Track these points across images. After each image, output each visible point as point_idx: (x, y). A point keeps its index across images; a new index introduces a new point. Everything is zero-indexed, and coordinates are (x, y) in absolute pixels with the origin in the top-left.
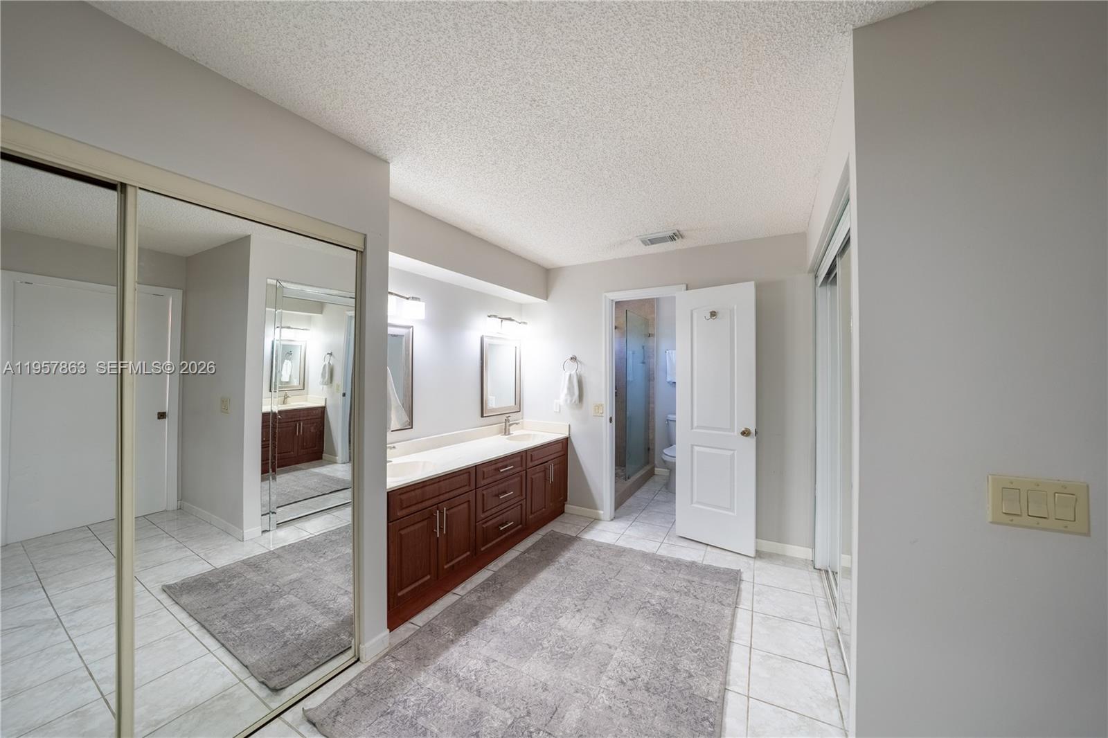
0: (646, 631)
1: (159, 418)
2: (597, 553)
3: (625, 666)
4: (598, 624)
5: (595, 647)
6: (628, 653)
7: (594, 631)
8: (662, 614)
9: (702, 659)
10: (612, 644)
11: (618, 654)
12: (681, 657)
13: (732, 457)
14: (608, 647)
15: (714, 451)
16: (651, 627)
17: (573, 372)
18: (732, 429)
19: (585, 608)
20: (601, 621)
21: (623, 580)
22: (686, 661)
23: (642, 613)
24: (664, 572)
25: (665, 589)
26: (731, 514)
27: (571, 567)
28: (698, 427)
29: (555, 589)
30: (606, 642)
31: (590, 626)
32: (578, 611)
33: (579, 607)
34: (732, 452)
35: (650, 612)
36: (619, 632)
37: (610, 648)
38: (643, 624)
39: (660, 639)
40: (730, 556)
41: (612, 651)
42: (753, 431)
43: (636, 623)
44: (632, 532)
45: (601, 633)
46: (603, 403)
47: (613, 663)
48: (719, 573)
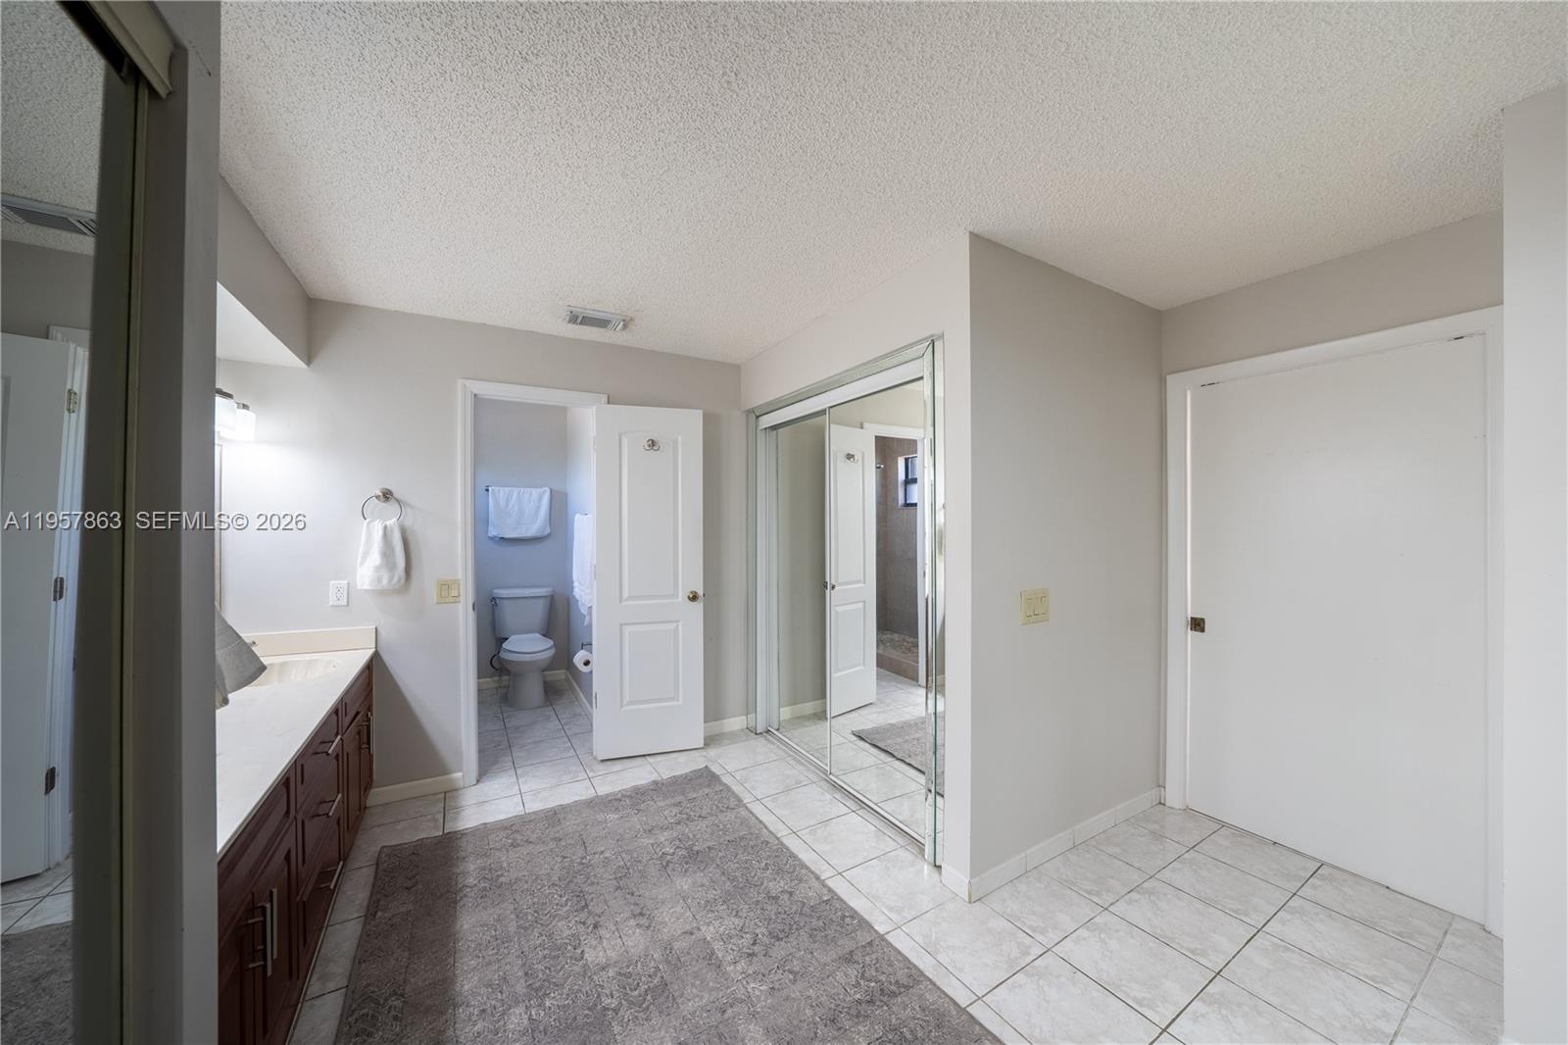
0: (703, 886)
1: (1203, 630)
2: (519, 837)
3: (731, 938)
4: (644, 921)
5: (676, 947)
6: (716, 923)
7: (649, 932)
8: (694, 858)
9: (779, 871)
10: (688, 928)
11: (708, 932)
12: (762, 884)
13: (676, 630)
14: (687, 936)
15: (652, 627)
16: (700, 877)
17: (391, 522)
18: (675, 595)
19: (600, 917)
20: (641, 914)
21: (603, 848)
22: (771, 884)
23: (673, 870)
24: (639, 810)
25: (663, 829)
26: (675, 703)
27: (502, 879)
28: (630, 598)
29: (519, 927)
30: (679, 932)
31: (638, 931)
32: (596, 926)
33: (590, 921)
34: (675, 625)
35: (680, 865)
36: (678, 909)
37: (691, 934)
38: (690, 881)
39: (724, 883)
40: (682, 757)
41: (699, 935)
42: (700, 593)
43: (682, 886)
44: (529, 784)
45: (660, 927)
46: (460, 575)
47: (717, 946)
48: (692, 779)
